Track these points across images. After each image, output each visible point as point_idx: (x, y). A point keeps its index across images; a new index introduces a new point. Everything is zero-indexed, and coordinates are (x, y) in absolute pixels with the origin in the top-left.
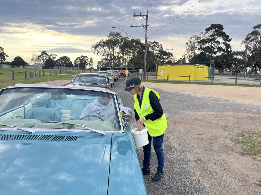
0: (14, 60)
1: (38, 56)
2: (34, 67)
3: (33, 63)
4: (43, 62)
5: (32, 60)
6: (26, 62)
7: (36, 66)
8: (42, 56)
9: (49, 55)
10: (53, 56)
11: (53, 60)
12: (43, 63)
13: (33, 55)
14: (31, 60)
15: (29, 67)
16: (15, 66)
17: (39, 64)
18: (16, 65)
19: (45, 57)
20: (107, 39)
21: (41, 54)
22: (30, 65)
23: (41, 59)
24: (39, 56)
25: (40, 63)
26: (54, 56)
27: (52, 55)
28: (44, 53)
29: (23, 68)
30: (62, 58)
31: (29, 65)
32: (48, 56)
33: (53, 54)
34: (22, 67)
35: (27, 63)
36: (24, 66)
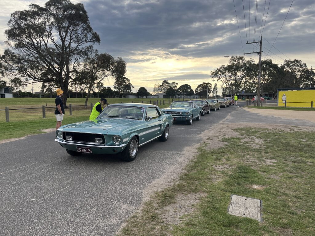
0: (139, 91)
1: (159, 86)
2: (156, 97)
3: (155, 93)
4: (164, 91)
5: (155, 90)
7: (158, 96)
8: (163, 86)
11: (174, 88)
12: (165, 93)
14: (153, 90)
16: (139, 97)
17: (161, 94)
20: (229, 64)
21: (163, 83)
27: (173, 84)
30: (183, 87)
31: (152, 96)
32: (169, 85)
34: (145, 97)
35: (150, 94)
36: (148, 96)
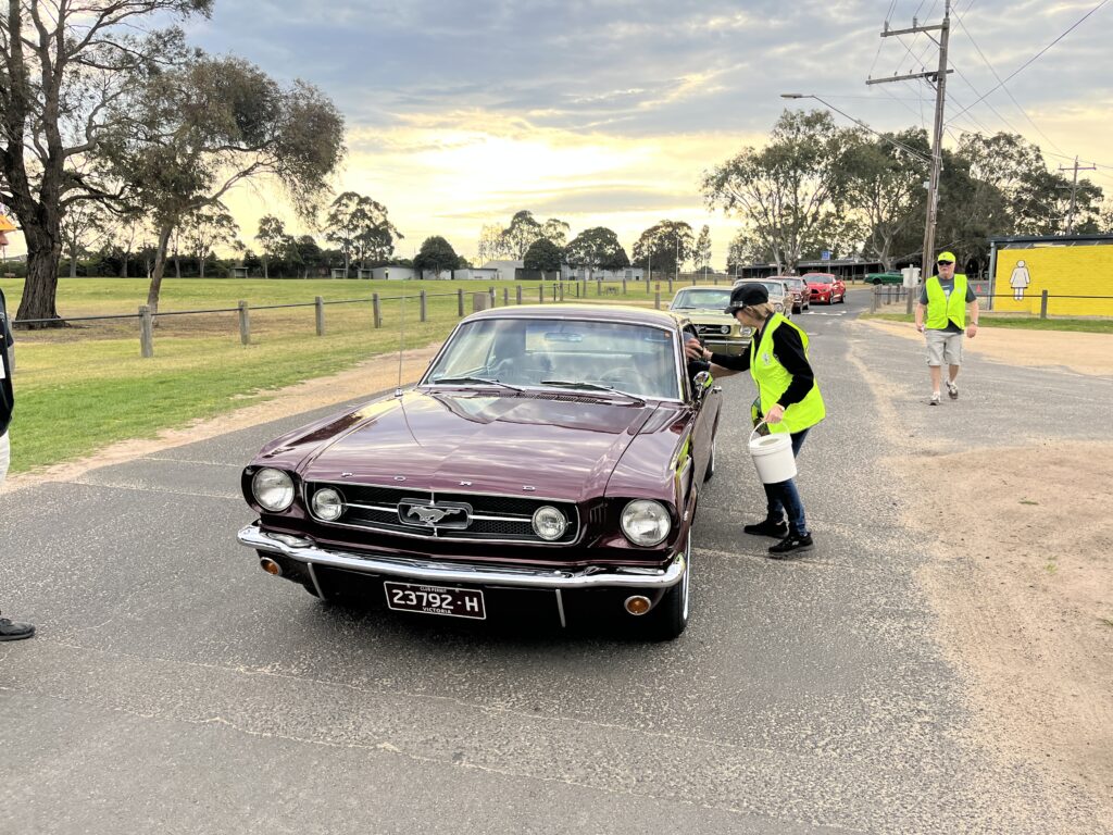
0: (422, 250)
1: (500, 232)
2: (486, 276)
3: (485, 260)
4: (518, 253)
5: (482, 248)
6: (462, 258)
8: (514, 232)
9: (539, 226)
10: (555, 229)
11: (554, 242)
12: (520, 258)
13: (485, 227)
14: (479, 248)
15: (471, 275)
16: (425, 273)
17: (507, 263)
18: (429, 268)
19: (525, 234)
20: (771, 145)
21: (513, 224)
22: (476, 266)
23: (513, 243)
24: (506, 232)
25: (510, 259)
26: (560, 229)
27: (550, 225)
28: (522, 216)
29: (453, 278)
30: (588, 236)
31: (472, 269)
32: (536, 229)
33: (555, 221)
34: (446, 274)
35: (465, 262)
36: (456, 272)
